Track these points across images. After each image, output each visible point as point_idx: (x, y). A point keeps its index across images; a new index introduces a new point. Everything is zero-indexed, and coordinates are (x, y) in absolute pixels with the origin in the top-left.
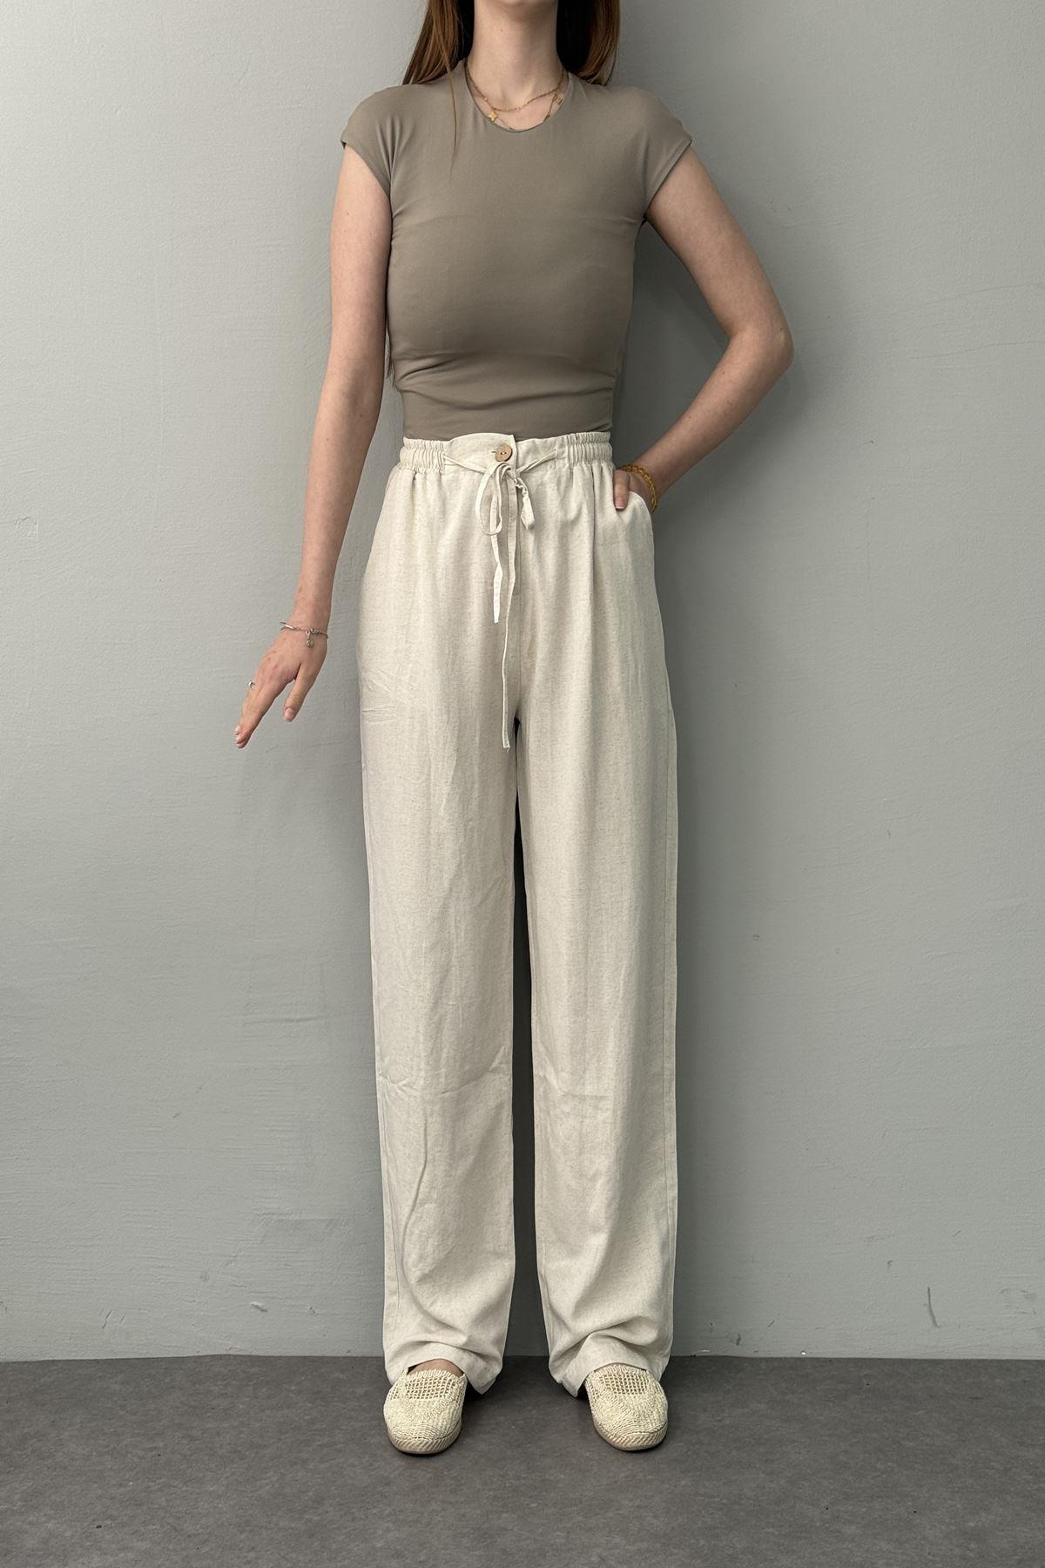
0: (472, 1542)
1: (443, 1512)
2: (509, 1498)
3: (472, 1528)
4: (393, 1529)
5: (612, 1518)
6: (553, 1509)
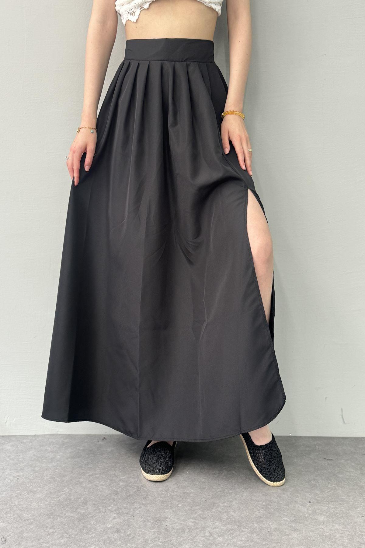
0: (152, 524)
1: (140, 509)
2: (169, 502)
3: (152, 518)
4: (116, 518)
5: (214, 512)
6: (189, 507)
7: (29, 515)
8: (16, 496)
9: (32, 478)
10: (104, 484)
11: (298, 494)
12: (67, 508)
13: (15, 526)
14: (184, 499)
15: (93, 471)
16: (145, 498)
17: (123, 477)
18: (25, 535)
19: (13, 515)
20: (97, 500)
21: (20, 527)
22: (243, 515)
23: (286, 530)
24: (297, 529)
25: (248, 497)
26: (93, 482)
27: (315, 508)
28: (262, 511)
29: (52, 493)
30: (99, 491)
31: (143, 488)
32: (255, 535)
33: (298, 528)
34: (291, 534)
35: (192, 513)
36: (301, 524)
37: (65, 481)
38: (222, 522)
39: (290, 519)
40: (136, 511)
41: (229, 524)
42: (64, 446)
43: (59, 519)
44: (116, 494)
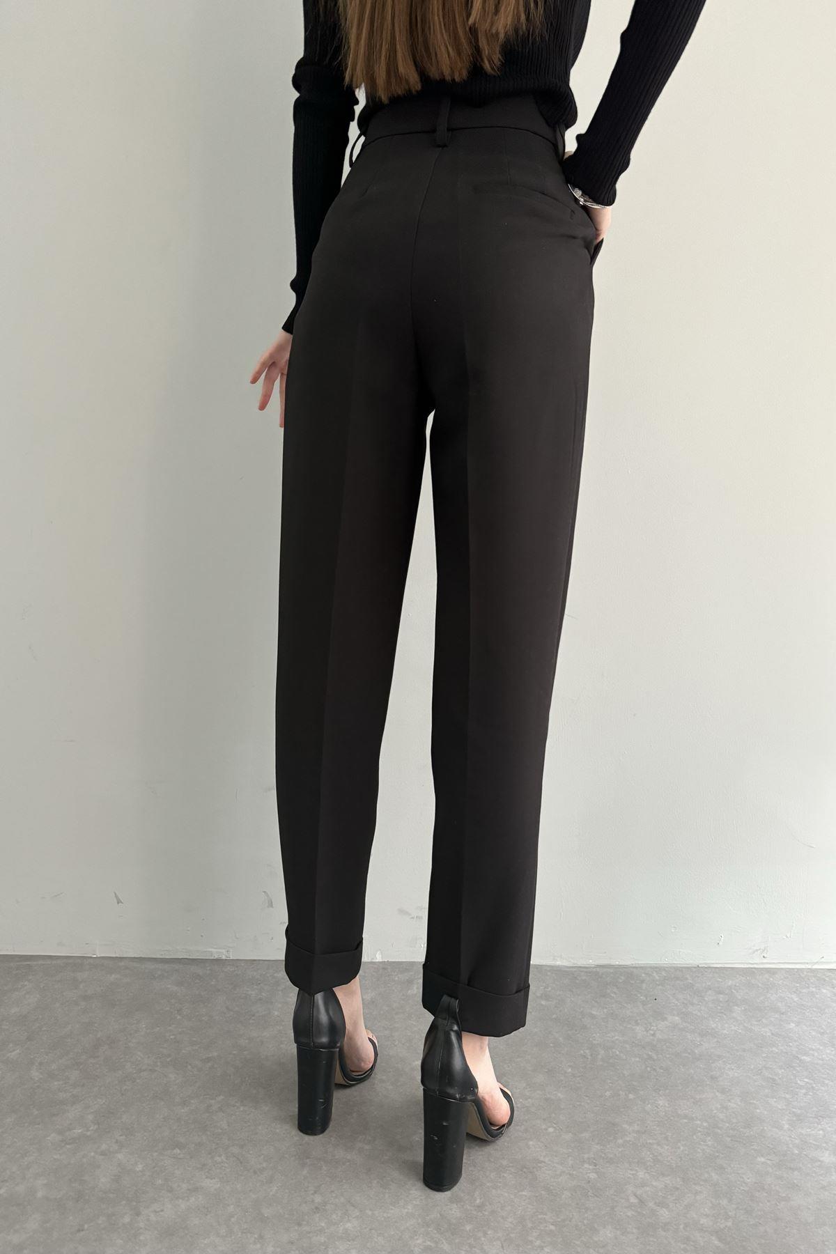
18: (267, 1212)
23: (777, 1188)
24: (794, 1183)
27: (802, 1134)
28: (709, 1141)
32: (724, 1202)
33: (795, 1181)
34: (790, 1195)
36: (796, 1173)
38: (649, 1168)
41: (663, 1175)
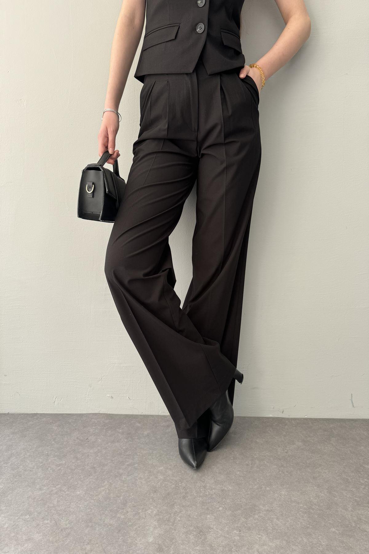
0: (195, 538)
2: (209, 503)
3: (194, 527)
4: (157, 527)
7: (67, 522)
8: (56, 493)
9: (74, 468)
10: (142, 476)
11: (335, 493)
12: (106, 512)
13: (51, 539)
14: (224, 500)
15: (132, 460)
16: (184, 497)
17: (161, 468)
19: (50, 522)
20: (137, 499)
21: (56, 541)
22: (287, 523)
25: (287, 497)
26: (132, 474)
29: (92, 489)
30: (138, 486)
31: (181, 483)
35: (235, 520)
37: (105, 473)
39: (338, 530)
40: (177, 518)
42: (105, 428)
43: (97, 529)
44: (155, 492)
